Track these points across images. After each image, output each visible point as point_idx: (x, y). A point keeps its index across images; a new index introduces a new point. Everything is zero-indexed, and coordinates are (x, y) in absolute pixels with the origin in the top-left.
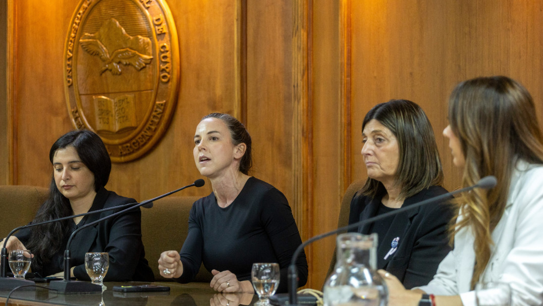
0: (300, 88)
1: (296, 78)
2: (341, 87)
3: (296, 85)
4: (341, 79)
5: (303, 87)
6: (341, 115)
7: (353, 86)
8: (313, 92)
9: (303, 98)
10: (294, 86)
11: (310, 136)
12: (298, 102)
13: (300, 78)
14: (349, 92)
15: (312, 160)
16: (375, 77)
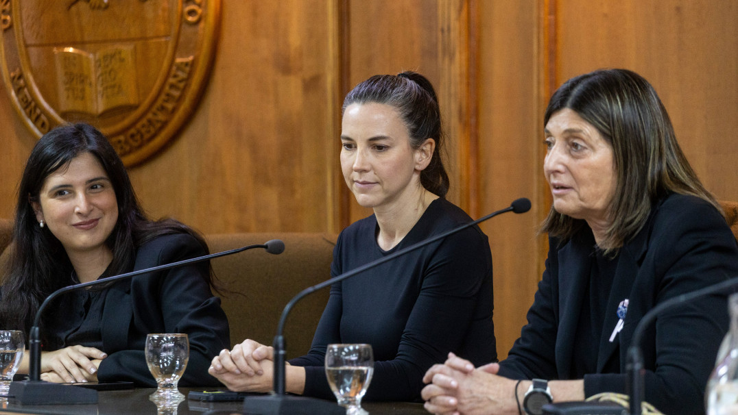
0: (454, 35)
1: (446, 16)
2: (539, 33)
3: (446, 28)
4: (539, 18)
5: (460, 33)
6: (539, 83)
7: (561, 31)
8: (479, 41)
9: (460, 53)
10: (443, 31)
11: (473, 121)
12: (452, 58)
13: (453, 15)
14: (553, 41)
15: (478, 166)
16: (605, 15)
